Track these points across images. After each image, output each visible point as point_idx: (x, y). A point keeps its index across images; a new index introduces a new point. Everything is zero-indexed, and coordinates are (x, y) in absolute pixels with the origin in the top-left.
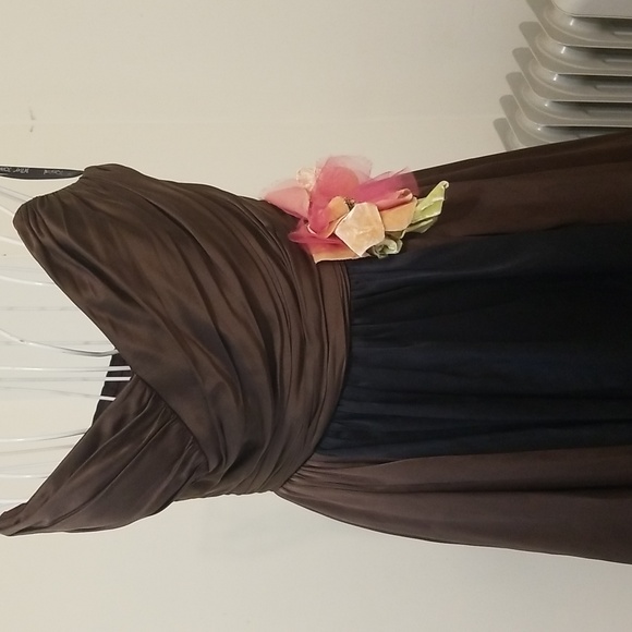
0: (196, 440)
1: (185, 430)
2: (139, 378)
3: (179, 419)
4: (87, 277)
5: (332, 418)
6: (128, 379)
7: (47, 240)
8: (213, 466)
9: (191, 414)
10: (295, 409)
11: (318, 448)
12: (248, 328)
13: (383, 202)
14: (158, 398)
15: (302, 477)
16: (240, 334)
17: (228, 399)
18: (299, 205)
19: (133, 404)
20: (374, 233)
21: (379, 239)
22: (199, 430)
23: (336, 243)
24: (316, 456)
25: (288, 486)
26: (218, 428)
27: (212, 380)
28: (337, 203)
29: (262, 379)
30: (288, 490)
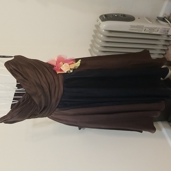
0: (36, 104)
1: (35, 103)
2: (27, 93)
3: (34, 100)
4: (18, 75)
5: (60, 101)
6: (25, 92)
7: (11, 68)
8: (39, 109)
9: (36, 100)
10: (54, 100)
11: (57, 107)
12: (46, 84)
13: (69, 63)
14: (30, 96)
16: (45, 86)
17: (42, 97)
18: (54, 64)
19: (26, 97)
20: (68, 68)
21: (69, 70)
23: (61, 70)
24: (57, 109)
25: (51, 115)
26: (40, 103)
27: (40, 93)
28: (61, 63)
29: (48, 94)
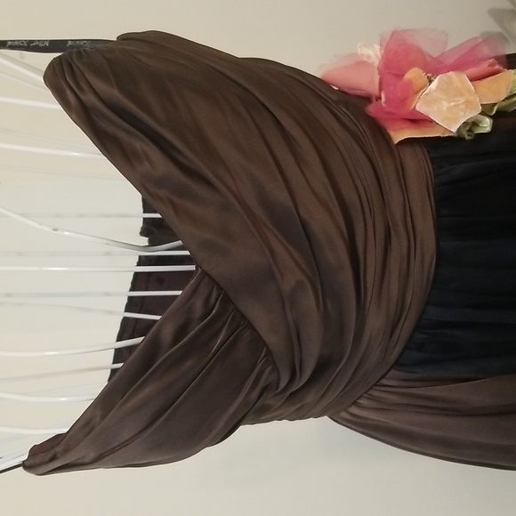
0: (269, 352)
1: (258, 341)
2: (205, 274)
3: (250, 326)
4: (140, 144)
5: (417, 328)
6: (192, 268)
8: (283, 384)
10: (376, 322)
11: (398, 364)
12: (329, 211)
13: (474, 71)
14: (227, 300)
15: (372, 398)
16: (324, 224)
17: (308, 301)
19: (198, 305)
20: (468, 103)
21: (473, 113)
22: (274, 340)
23: (419, 120)
24: (393, 372)
26: (295, 338)
27: (291, 276)
29: (347, 276)
30: (352, 414)
